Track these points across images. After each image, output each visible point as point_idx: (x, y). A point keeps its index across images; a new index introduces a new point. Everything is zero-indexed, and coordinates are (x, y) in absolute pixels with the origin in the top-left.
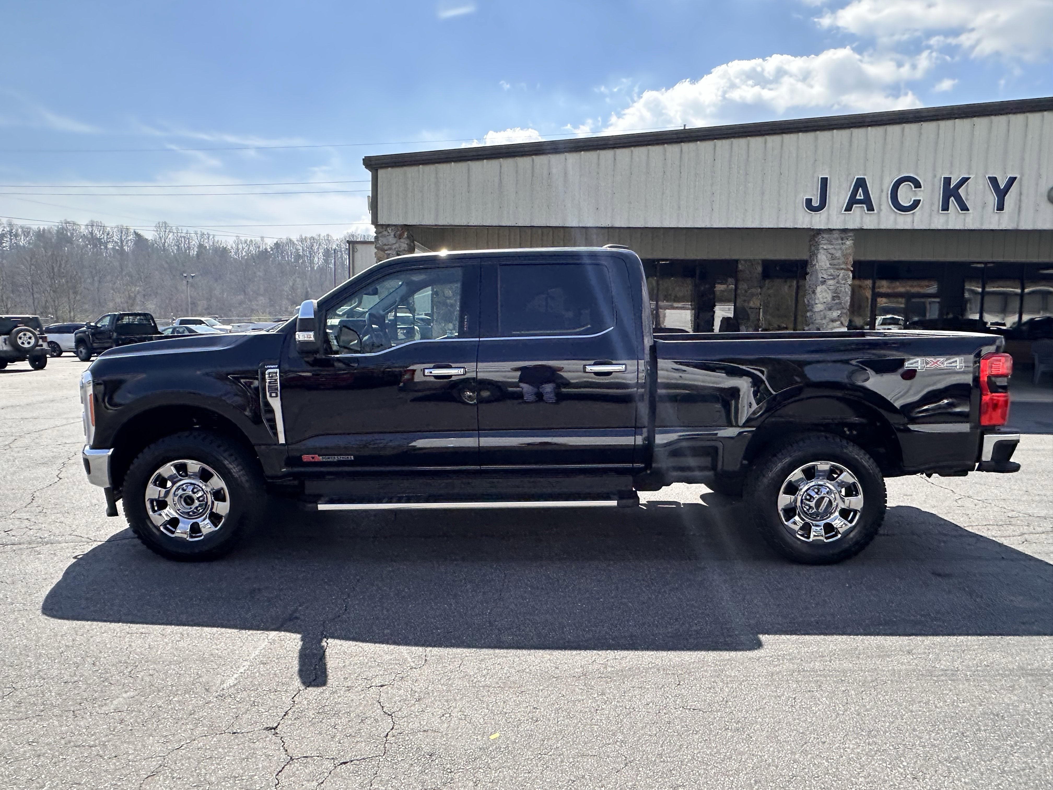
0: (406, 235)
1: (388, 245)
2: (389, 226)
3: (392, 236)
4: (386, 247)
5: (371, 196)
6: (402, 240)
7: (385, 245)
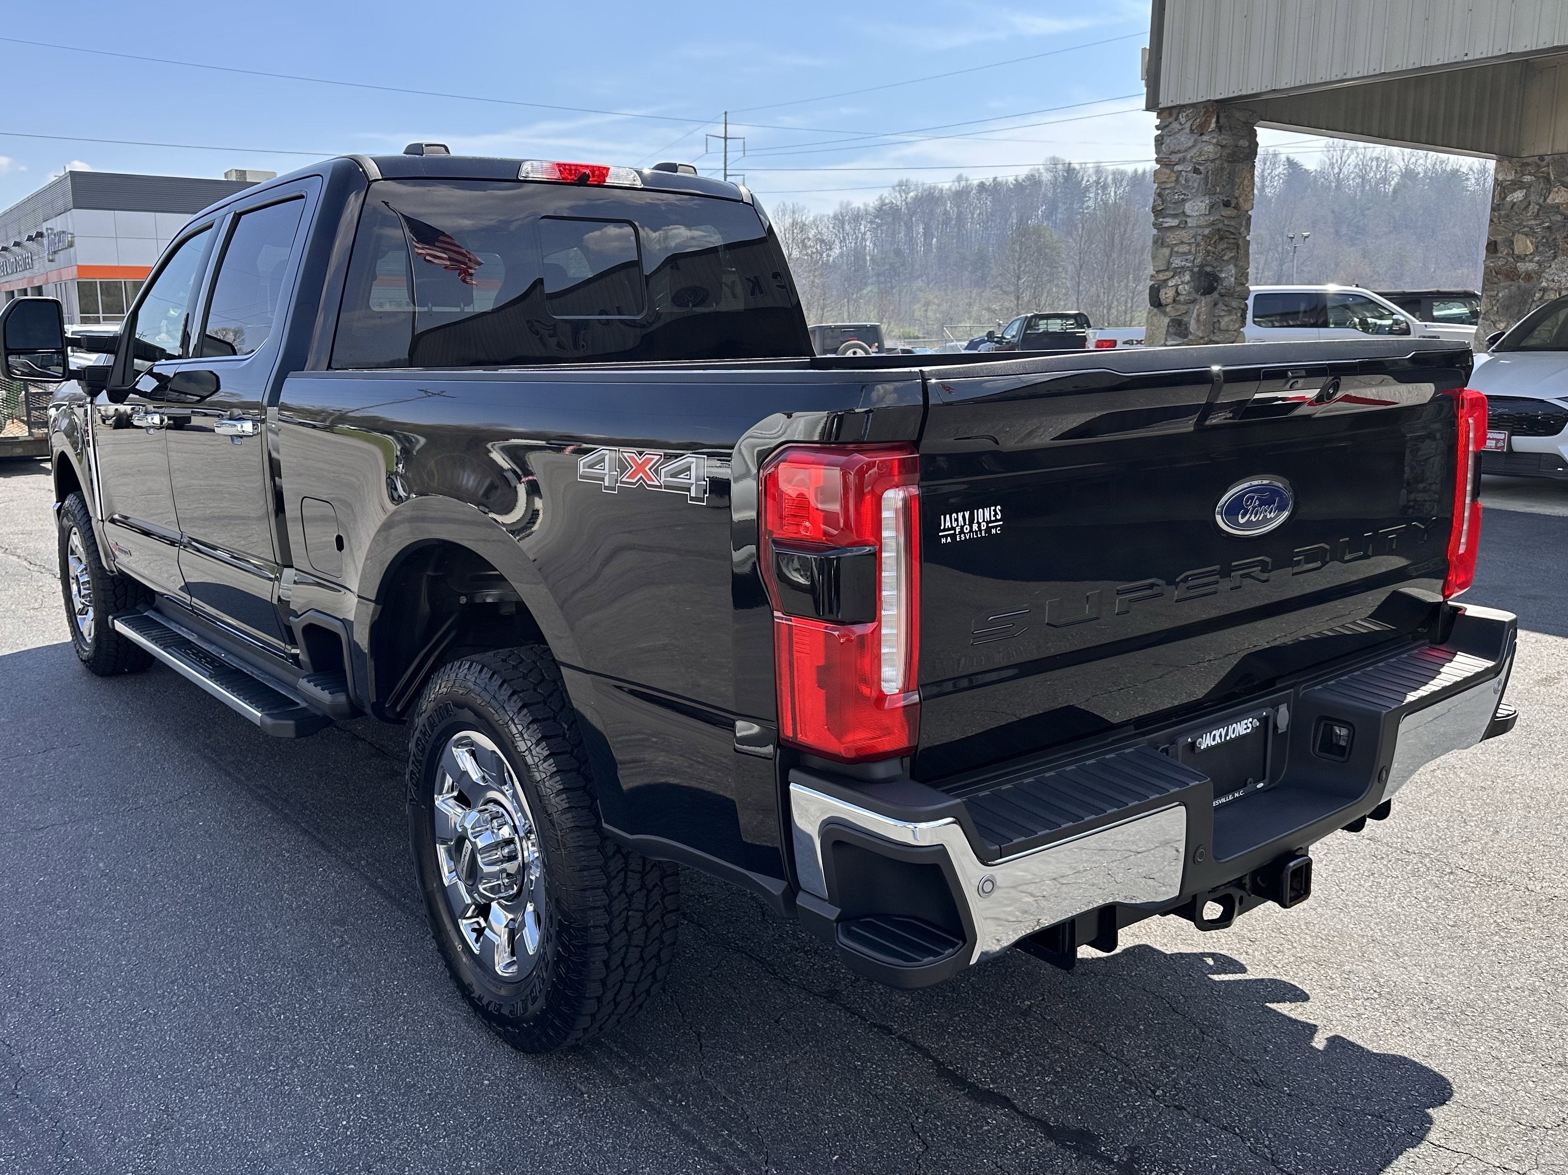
0: (1213, 125)
1: (1179, 152)
2: (1181, 108)
3: (1187, 130)
4: (1175, 158)
5: (1148, 47)
6: (1205, 138)
7: (1173, 153)
